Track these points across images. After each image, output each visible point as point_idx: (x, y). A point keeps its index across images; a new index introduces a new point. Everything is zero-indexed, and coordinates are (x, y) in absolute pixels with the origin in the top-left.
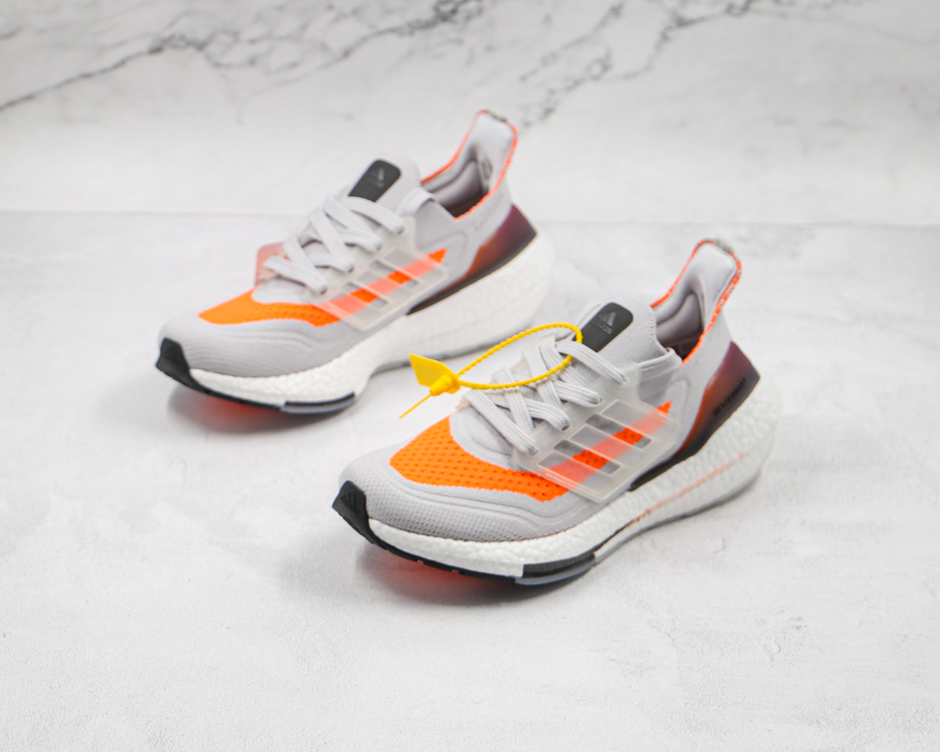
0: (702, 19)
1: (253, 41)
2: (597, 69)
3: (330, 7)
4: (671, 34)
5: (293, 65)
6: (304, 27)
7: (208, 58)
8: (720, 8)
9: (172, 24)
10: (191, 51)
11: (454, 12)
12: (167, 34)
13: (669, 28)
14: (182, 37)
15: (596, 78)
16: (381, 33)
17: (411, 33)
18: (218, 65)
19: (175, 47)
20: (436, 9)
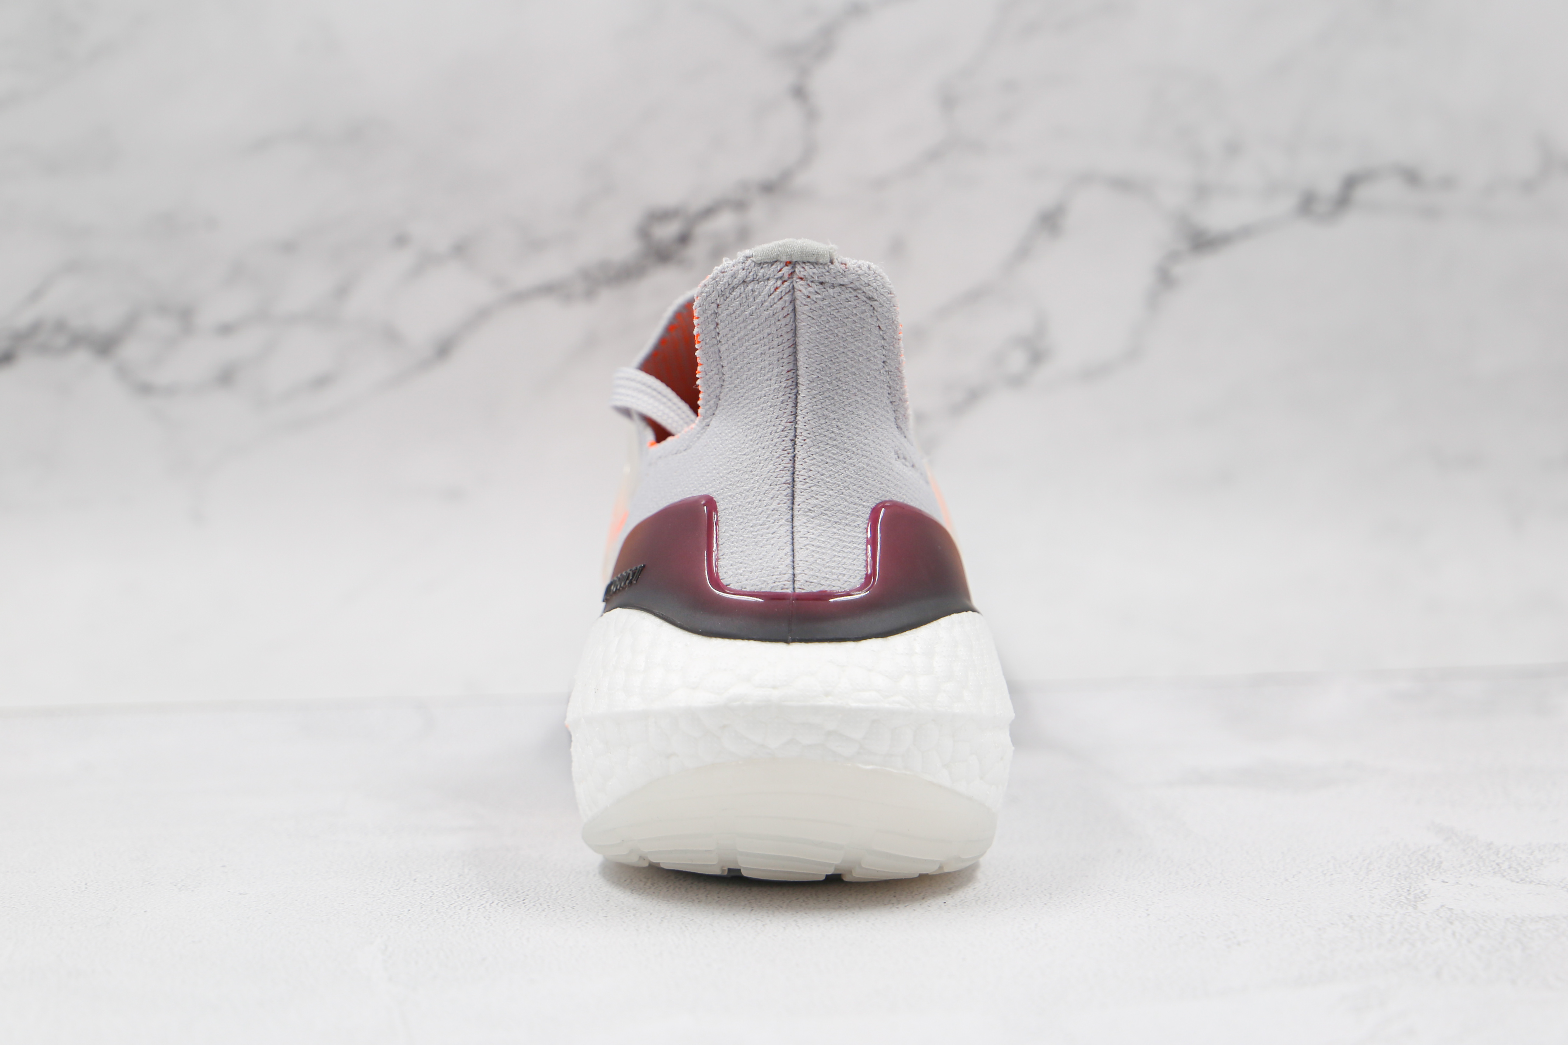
0: (1246, 232)
1: (226, 329)
2: (1017, 361)
3: (401, 241)
4: (1179, 270)
5: (322, 382)
6: (342, 292)
7: (123, 372)
8: (1286, 203)
9: (36, 295)
10: (82, 357)
11: (684, 239)
12: (24, 320)
13: (1174, 257)
14: (60, 326)
15: (1017, 382)
16: (520, 297)
17: (590, 294)
18: (145, 389)
19: (45, 349)
20: (644, 233)
